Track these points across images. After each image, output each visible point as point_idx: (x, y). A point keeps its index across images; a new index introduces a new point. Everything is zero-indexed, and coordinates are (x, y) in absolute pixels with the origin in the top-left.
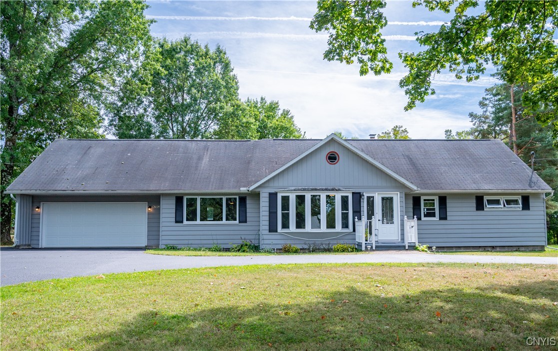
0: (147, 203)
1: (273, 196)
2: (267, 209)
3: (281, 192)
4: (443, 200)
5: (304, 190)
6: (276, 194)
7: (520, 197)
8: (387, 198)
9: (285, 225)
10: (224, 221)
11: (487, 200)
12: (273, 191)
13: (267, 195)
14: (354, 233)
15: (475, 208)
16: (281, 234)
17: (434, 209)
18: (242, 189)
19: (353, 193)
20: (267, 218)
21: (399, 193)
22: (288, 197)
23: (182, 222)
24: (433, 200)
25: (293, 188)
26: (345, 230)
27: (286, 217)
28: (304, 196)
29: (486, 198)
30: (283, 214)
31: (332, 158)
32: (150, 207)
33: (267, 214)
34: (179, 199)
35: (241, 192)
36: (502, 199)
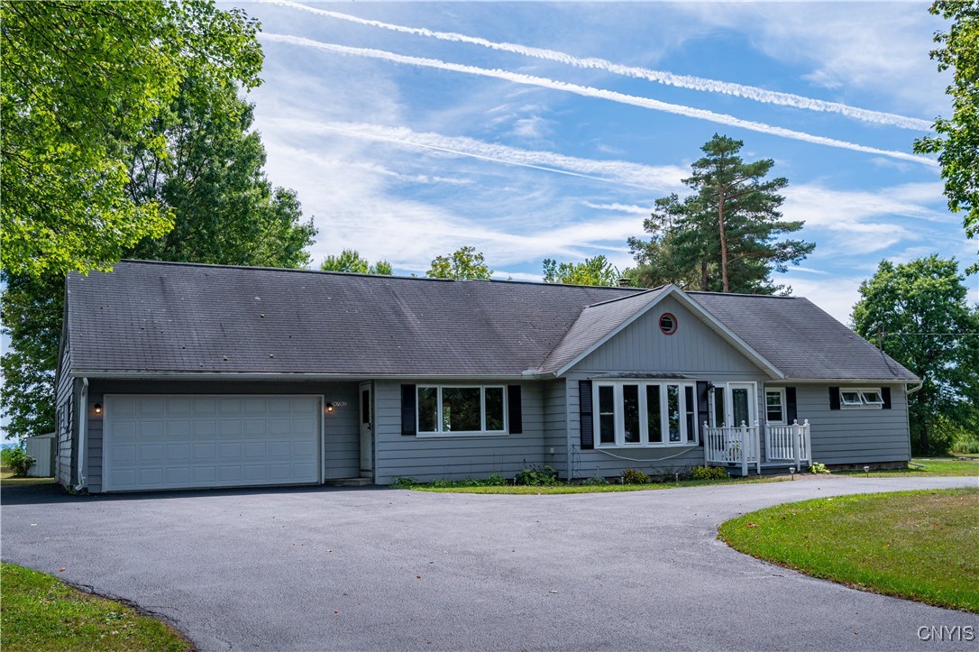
0: (323, 396)
1: (585, 386)
2: (577, 409)
3: (599, 379)
4: (791, 393)
5: (637, 376)
6: (589, 383)
7: (880, 389)
8: (739, 391)
9: (608, 436)
10: (483, 431)
11: (843, 394)
12: (584, 377)
13: (576, 385)
14: (701, 448)
15: (829, 406)
16: (599, 452)
17: (779, 408)
18: (524, 373)
19: (698, 382)
20: (577, 425)
21: (756, 383)
22: (611, 389)
23: (414, 433)
24: (779, 394)
25: (616, 373)
26: (692, 444)
27: (608, 423)
28: (636, 387)
29: (842, 390)
30: (601, 416)
31: (667, 324)
32: (329, 405)
33: (577, 417)
34: (408, 390)
35: (524, 378)
36: (860, 391)
